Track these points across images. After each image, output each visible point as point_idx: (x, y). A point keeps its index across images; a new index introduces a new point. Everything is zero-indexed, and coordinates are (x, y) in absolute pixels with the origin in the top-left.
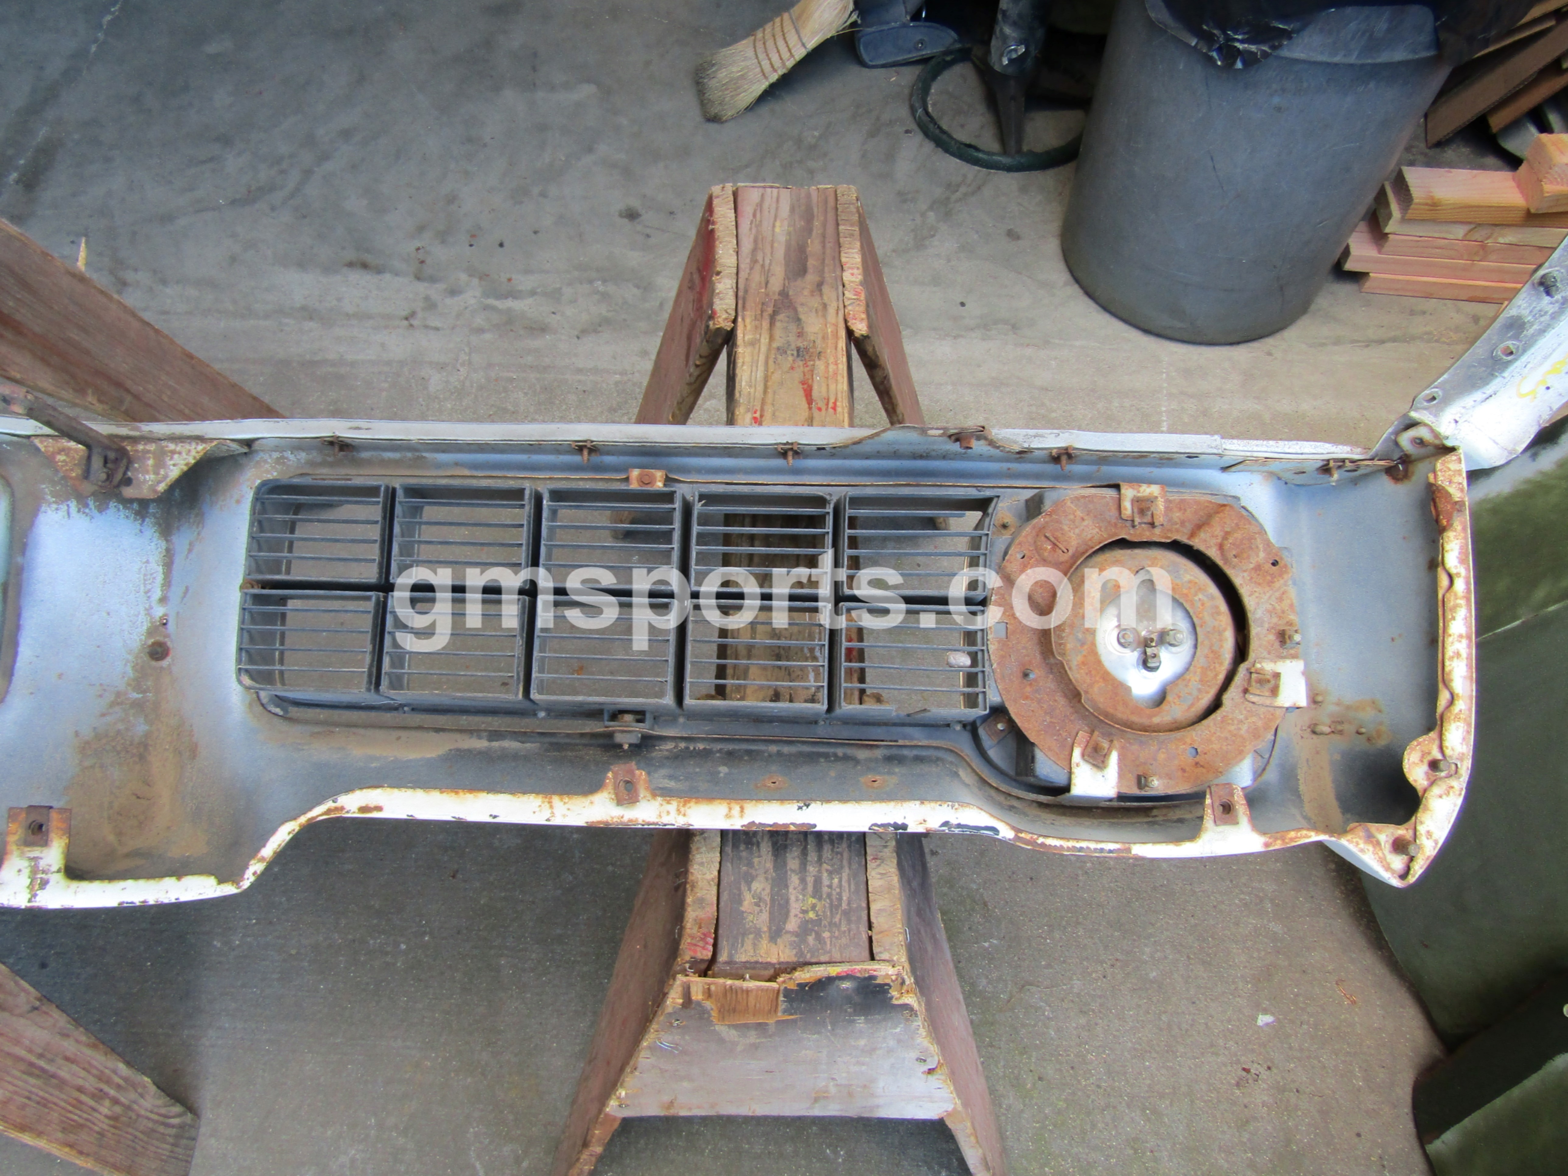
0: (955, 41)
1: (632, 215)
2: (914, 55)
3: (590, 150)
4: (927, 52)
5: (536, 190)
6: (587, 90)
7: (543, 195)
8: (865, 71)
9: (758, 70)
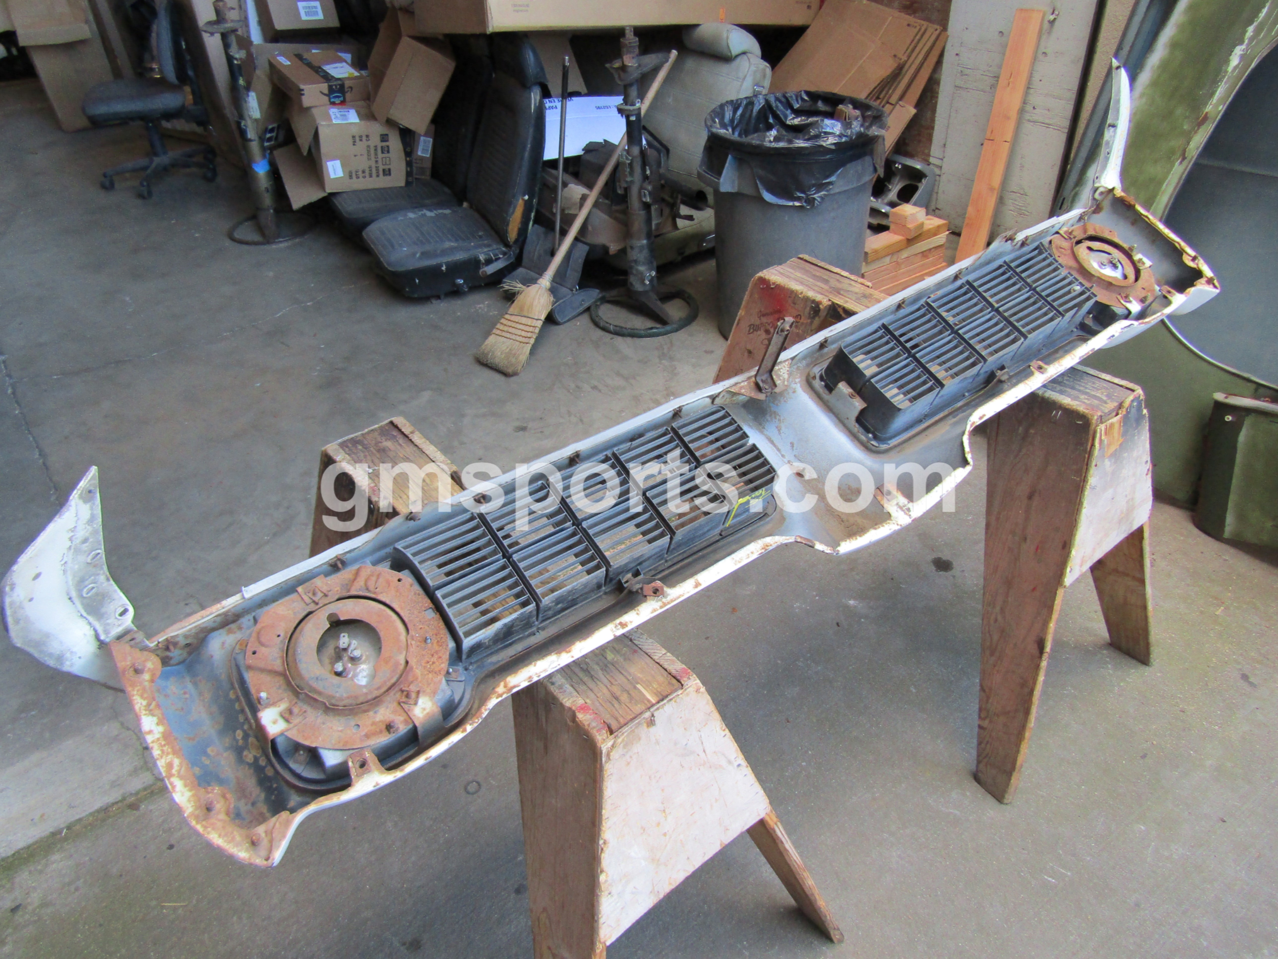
0: (599, 293)
1: (523, 429)
2: (582, 309)
3: (463, 416)
4: (586, 305)
5: (456, 443)
6: (426, 395)
7: (462, 443)
8: (561, 327)
9: (518, 343)
